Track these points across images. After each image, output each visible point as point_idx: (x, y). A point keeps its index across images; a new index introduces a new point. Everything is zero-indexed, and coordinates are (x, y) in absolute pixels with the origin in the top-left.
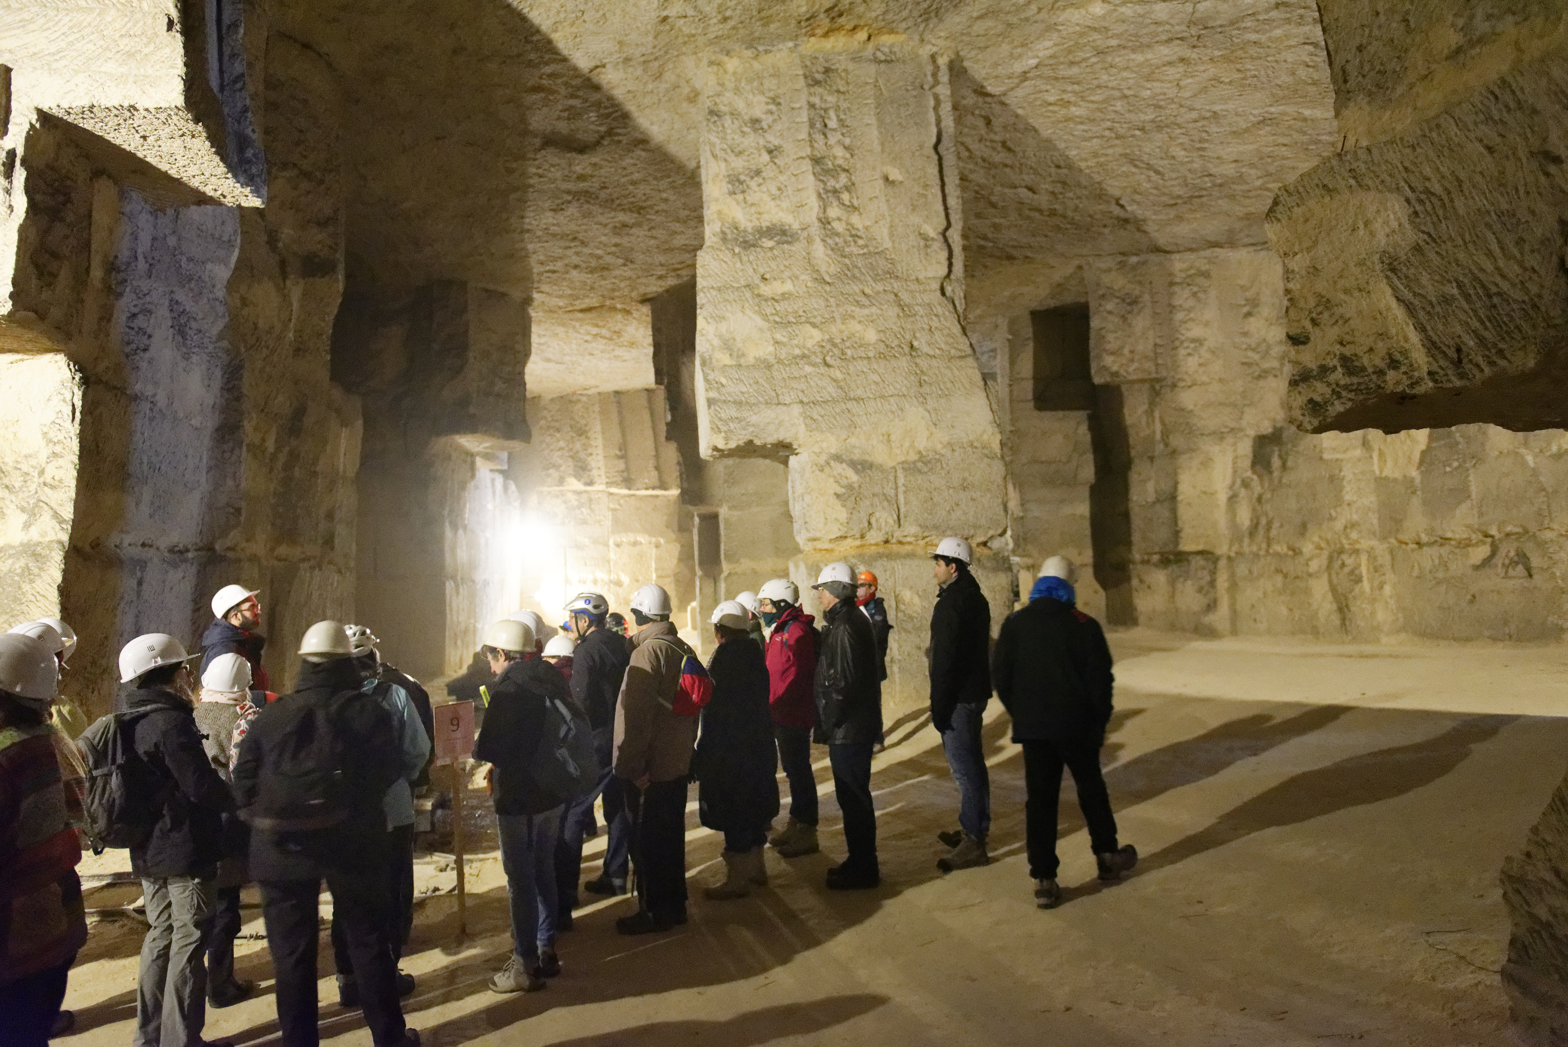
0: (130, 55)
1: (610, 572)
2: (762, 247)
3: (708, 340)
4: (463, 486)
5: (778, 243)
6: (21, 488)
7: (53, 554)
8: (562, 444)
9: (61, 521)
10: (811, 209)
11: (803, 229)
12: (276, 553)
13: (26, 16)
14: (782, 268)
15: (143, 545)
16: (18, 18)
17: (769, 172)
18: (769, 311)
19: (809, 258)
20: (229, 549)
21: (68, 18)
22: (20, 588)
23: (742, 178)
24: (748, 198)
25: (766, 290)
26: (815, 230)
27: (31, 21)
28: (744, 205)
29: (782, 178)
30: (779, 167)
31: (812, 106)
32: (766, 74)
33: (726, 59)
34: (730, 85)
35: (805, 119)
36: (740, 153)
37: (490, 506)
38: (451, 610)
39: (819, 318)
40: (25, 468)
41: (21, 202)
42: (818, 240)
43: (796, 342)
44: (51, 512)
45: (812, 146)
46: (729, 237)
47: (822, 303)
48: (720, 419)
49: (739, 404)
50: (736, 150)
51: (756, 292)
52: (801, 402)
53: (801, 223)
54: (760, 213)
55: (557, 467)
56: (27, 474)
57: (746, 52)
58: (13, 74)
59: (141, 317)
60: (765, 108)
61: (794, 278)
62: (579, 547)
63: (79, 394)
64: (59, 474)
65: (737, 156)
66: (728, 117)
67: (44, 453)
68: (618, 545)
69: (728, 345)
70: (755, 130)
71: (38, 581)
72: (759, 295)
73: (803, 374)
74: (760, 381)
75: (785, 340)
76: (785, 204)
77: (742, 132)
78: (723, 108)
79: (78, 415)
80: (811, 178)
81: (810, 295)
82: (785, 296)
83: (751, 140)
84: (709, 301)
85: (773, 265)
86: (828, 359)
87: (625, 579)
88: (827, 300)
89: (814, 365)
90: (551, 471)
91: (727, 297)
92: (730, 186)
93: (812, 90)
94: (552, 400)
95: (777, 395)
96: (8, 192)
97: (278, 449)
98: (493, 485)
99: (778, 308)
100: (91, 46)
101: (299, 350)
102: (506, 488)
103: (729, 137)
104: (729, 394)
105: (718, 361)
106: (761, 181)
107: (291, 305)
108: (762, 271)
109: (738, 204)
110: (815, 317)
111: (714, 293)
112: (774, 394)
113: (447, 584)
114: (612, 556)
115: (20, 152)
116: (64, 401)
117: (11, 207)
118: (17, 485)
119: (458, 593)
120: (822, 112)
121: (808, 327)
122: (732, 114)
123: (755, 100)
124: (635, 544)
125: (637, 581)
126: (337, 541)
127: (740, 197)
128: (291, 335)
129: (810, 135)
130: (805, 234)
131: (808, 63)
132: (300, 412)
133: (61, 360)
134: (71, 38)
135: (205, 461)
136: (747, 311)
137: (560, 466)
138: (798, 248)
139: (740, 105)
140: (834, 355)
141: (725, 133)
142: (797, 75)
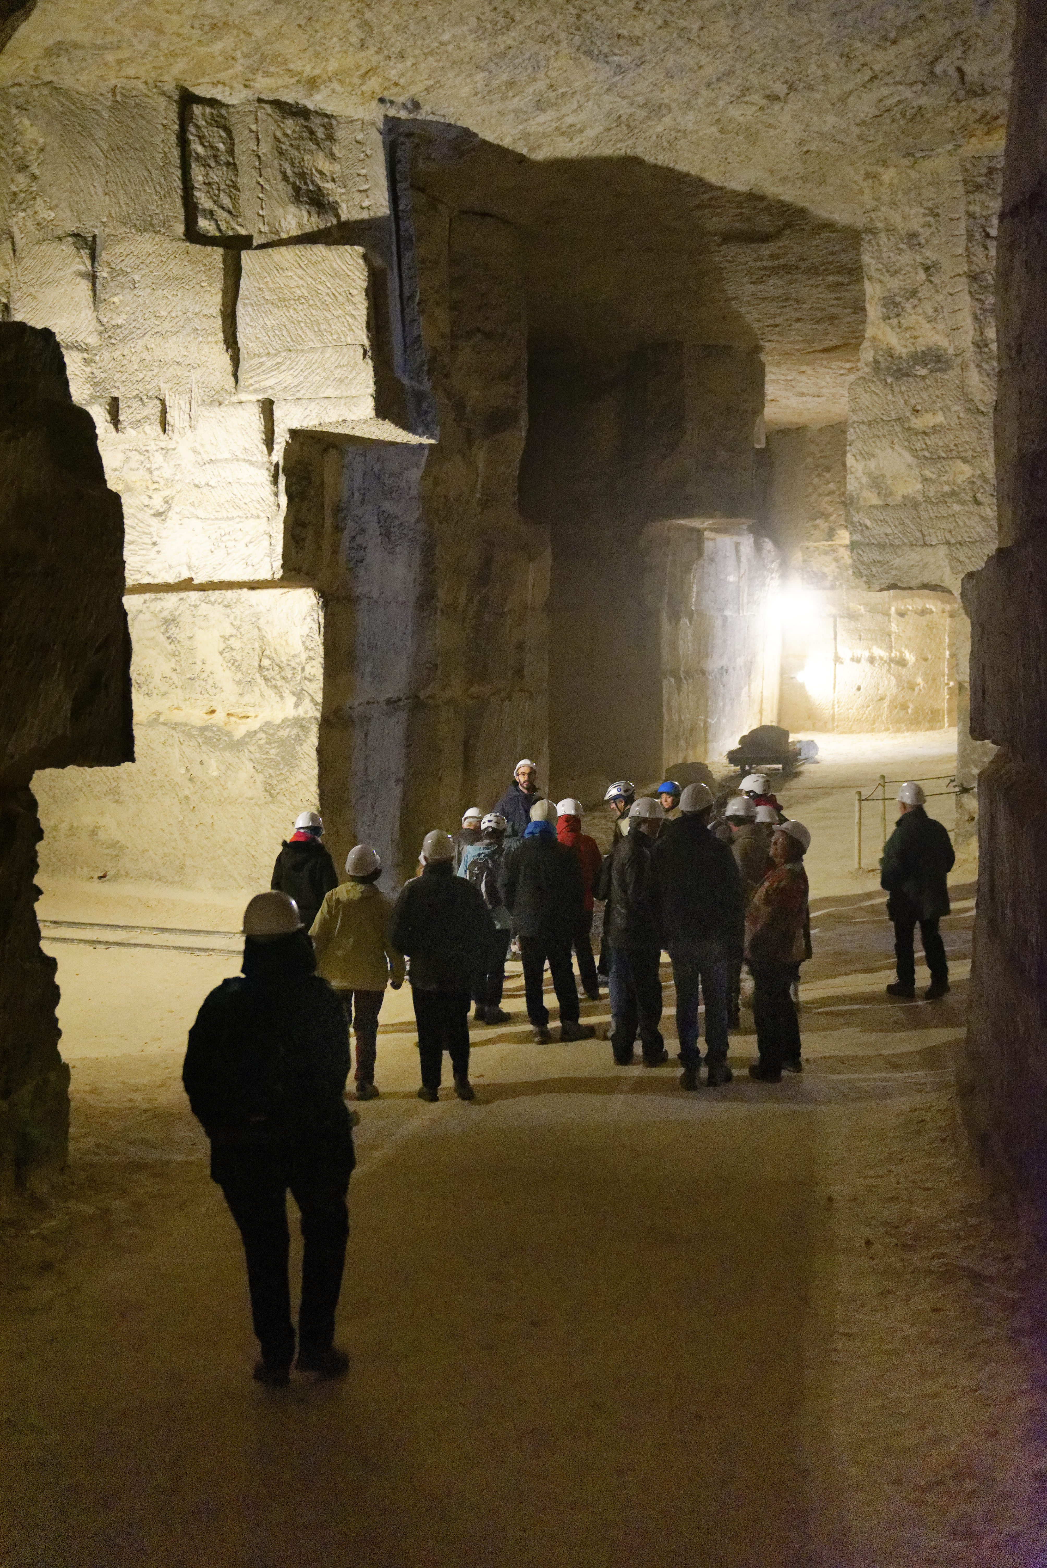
0: (341, 381)
1: (890, 648)
2: (916, 376)
3: (856, 478)
4: (687, 568)
5: (932, 371)
6: (292, 678)
7: (312, 727)
8: (832, 486)
9: (316, 704)
10: (967, 332)
11: (957, 355)
12: (470, 692)
13: (279, 360)
14: (934, 398)
15: (368, 703)
16: (275, 362)
17: (924, 292)
18: (919, 445)
19: (962, 386)
20: (429, 697)
21: (303, 359)
22: (295, 749)
23: (898, 299)
24: (903, 321)
25: (917, 423)
26: (970, 354)
27: (282, 364)
28: (898, 330)
29: (939, 298)
30: (936, 285)
31: (971, 215)
32: (924, 183)
33: (881, 170)
34: (886, 198)
35: (963, 232)
36: (896, 272)
37: (731, 578)
38: (670, 710)
39: (970, 453)
40: (293, 664)
41: (283, 500)
42: (973, 365)
43: (944, 479)
44: (310, 698)
45: (970, 262)
46: (883, 365)
47: (974, 435)
48: (863, 563)
49: (882, 546)
50: (892, 270)
51: (906, 425)
52: (948, 543)
53: (956, 348)
54: (915, 337)
55: (825, 516)
56: (294, 668)
57: (903, 160)
58: (275, 407)
59: (358, 537)
60: (922, 220)
61: (945, 410)
62: (852, 616)
63: (322, 614)
64: (313, 671)
65: (892, 275)
66: (883, 235)
67: (304, 656)
68: (902, 615)
69: (877, 483)
70: (911, 247)
71: (305, 745)
72: (909, 429)
73: (950, 512)
74: (907, 521)
75: (934, 477)
76: (941, 327)
77: (898, 249)
78: (879, 225)
79: (322, 629)
80: (968, 298)
81: (962, 427)
82: (936, 429)
83: (906, 258)
84: (859, 437)
85: (925, 396)
86: (979, 495)
87: (910, 657)
88: (980, 432)
89: (963, 503)
90: (819, 521)
91: (875, 431)
92: (884, 310)
93: (972, 197)
94: (821, 430)
95: (924, 536)
96: (276, 494)
97: (470, 600)
98: (737, 551)
99: (929, 442)
100: (317, 378)
101: (486, 503)
102: (758, 547)
103: (885, 255)
104: (873, 536)
105: (865, 500)
106: (916, 302)
107: (478, 468)
108: (913, 402)
109: (892, 329)
110: (966, 451)
111: (865, 428)
112: (919, 535)
113: (665, 682)
114: (894, 627)
115: (281, 463)
116: (313, 620)
117: (278, 505)
118: (289, 676)
119: (679, 690)
120: (983, 221)
121: (959, 462)
122: (888, 230)
123: (913, 211)
124: (924, 612)
125: (926, 660)
126: (526, 672)
127: (894, 321)
128: (478, 495)
129: (967, 249)
130: (959, 360)
131: (969, 166)
132: (488, 562)
133: (310, 591)
134: (306, 373)
135: (409, 627)
136: (897, 447)
137: (830, 515)
138: (951, 375)
139: (896, 218)
140: (985, 491)
141: (881, 251)
142: (958, 181)
